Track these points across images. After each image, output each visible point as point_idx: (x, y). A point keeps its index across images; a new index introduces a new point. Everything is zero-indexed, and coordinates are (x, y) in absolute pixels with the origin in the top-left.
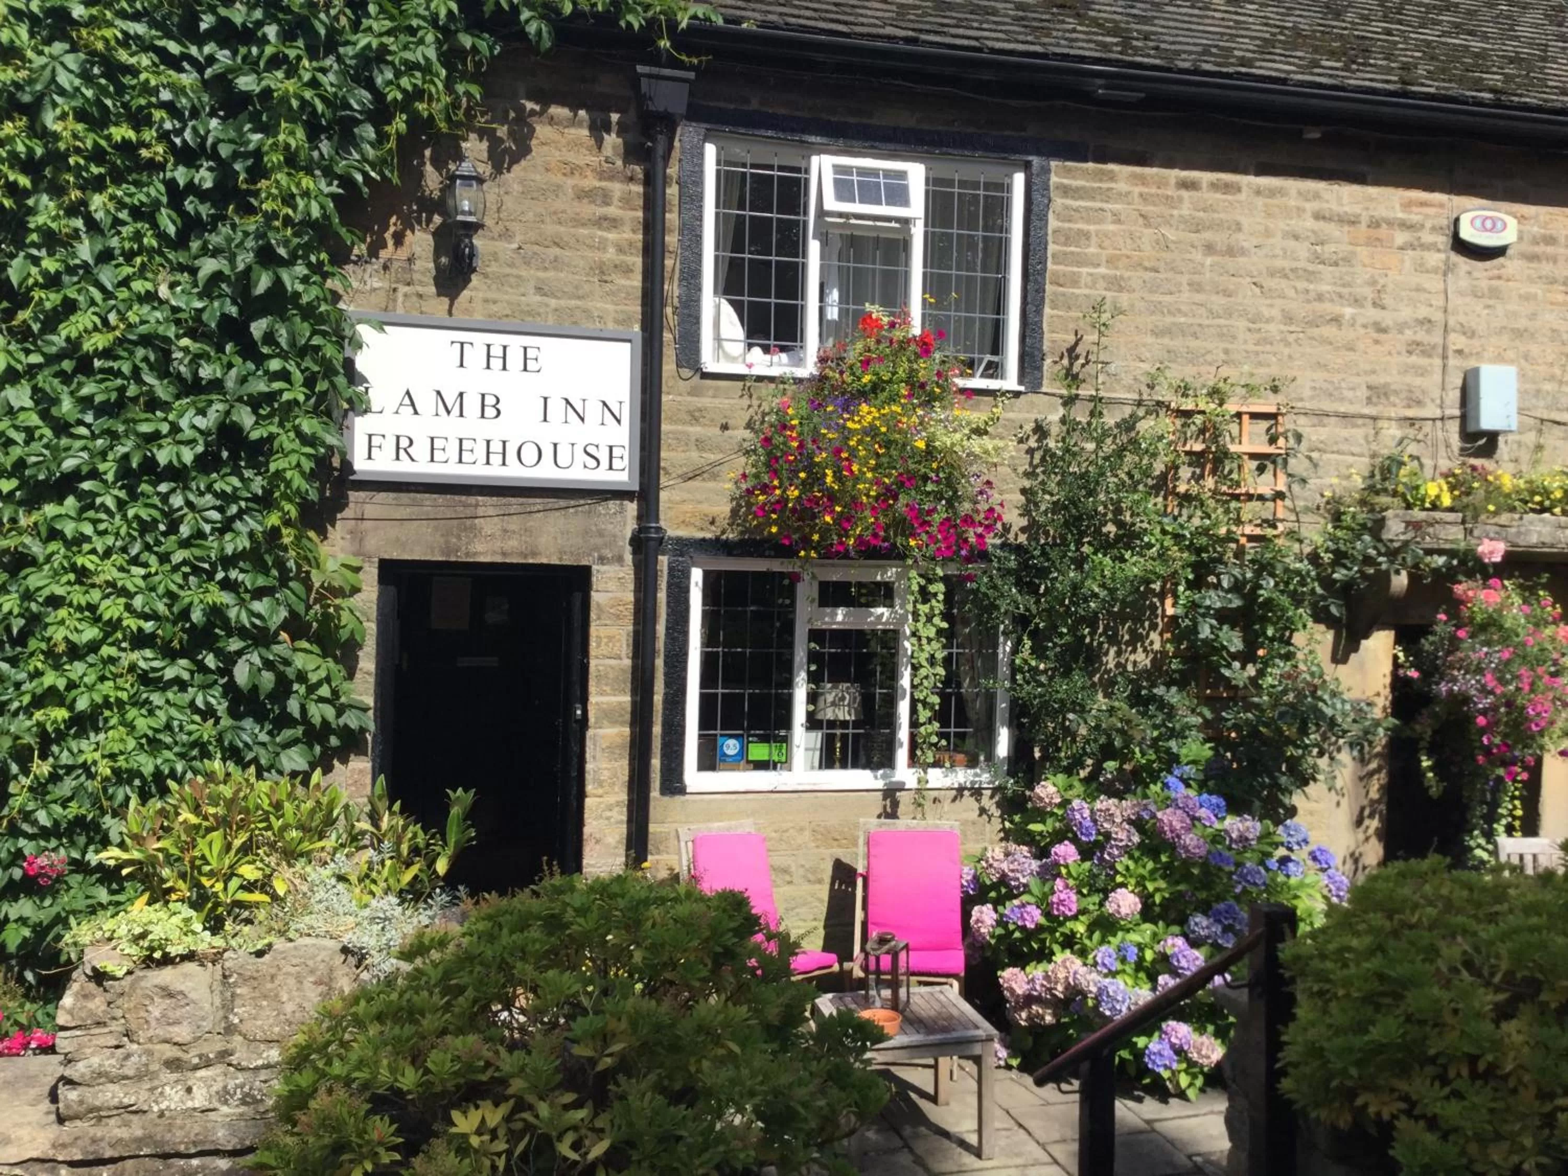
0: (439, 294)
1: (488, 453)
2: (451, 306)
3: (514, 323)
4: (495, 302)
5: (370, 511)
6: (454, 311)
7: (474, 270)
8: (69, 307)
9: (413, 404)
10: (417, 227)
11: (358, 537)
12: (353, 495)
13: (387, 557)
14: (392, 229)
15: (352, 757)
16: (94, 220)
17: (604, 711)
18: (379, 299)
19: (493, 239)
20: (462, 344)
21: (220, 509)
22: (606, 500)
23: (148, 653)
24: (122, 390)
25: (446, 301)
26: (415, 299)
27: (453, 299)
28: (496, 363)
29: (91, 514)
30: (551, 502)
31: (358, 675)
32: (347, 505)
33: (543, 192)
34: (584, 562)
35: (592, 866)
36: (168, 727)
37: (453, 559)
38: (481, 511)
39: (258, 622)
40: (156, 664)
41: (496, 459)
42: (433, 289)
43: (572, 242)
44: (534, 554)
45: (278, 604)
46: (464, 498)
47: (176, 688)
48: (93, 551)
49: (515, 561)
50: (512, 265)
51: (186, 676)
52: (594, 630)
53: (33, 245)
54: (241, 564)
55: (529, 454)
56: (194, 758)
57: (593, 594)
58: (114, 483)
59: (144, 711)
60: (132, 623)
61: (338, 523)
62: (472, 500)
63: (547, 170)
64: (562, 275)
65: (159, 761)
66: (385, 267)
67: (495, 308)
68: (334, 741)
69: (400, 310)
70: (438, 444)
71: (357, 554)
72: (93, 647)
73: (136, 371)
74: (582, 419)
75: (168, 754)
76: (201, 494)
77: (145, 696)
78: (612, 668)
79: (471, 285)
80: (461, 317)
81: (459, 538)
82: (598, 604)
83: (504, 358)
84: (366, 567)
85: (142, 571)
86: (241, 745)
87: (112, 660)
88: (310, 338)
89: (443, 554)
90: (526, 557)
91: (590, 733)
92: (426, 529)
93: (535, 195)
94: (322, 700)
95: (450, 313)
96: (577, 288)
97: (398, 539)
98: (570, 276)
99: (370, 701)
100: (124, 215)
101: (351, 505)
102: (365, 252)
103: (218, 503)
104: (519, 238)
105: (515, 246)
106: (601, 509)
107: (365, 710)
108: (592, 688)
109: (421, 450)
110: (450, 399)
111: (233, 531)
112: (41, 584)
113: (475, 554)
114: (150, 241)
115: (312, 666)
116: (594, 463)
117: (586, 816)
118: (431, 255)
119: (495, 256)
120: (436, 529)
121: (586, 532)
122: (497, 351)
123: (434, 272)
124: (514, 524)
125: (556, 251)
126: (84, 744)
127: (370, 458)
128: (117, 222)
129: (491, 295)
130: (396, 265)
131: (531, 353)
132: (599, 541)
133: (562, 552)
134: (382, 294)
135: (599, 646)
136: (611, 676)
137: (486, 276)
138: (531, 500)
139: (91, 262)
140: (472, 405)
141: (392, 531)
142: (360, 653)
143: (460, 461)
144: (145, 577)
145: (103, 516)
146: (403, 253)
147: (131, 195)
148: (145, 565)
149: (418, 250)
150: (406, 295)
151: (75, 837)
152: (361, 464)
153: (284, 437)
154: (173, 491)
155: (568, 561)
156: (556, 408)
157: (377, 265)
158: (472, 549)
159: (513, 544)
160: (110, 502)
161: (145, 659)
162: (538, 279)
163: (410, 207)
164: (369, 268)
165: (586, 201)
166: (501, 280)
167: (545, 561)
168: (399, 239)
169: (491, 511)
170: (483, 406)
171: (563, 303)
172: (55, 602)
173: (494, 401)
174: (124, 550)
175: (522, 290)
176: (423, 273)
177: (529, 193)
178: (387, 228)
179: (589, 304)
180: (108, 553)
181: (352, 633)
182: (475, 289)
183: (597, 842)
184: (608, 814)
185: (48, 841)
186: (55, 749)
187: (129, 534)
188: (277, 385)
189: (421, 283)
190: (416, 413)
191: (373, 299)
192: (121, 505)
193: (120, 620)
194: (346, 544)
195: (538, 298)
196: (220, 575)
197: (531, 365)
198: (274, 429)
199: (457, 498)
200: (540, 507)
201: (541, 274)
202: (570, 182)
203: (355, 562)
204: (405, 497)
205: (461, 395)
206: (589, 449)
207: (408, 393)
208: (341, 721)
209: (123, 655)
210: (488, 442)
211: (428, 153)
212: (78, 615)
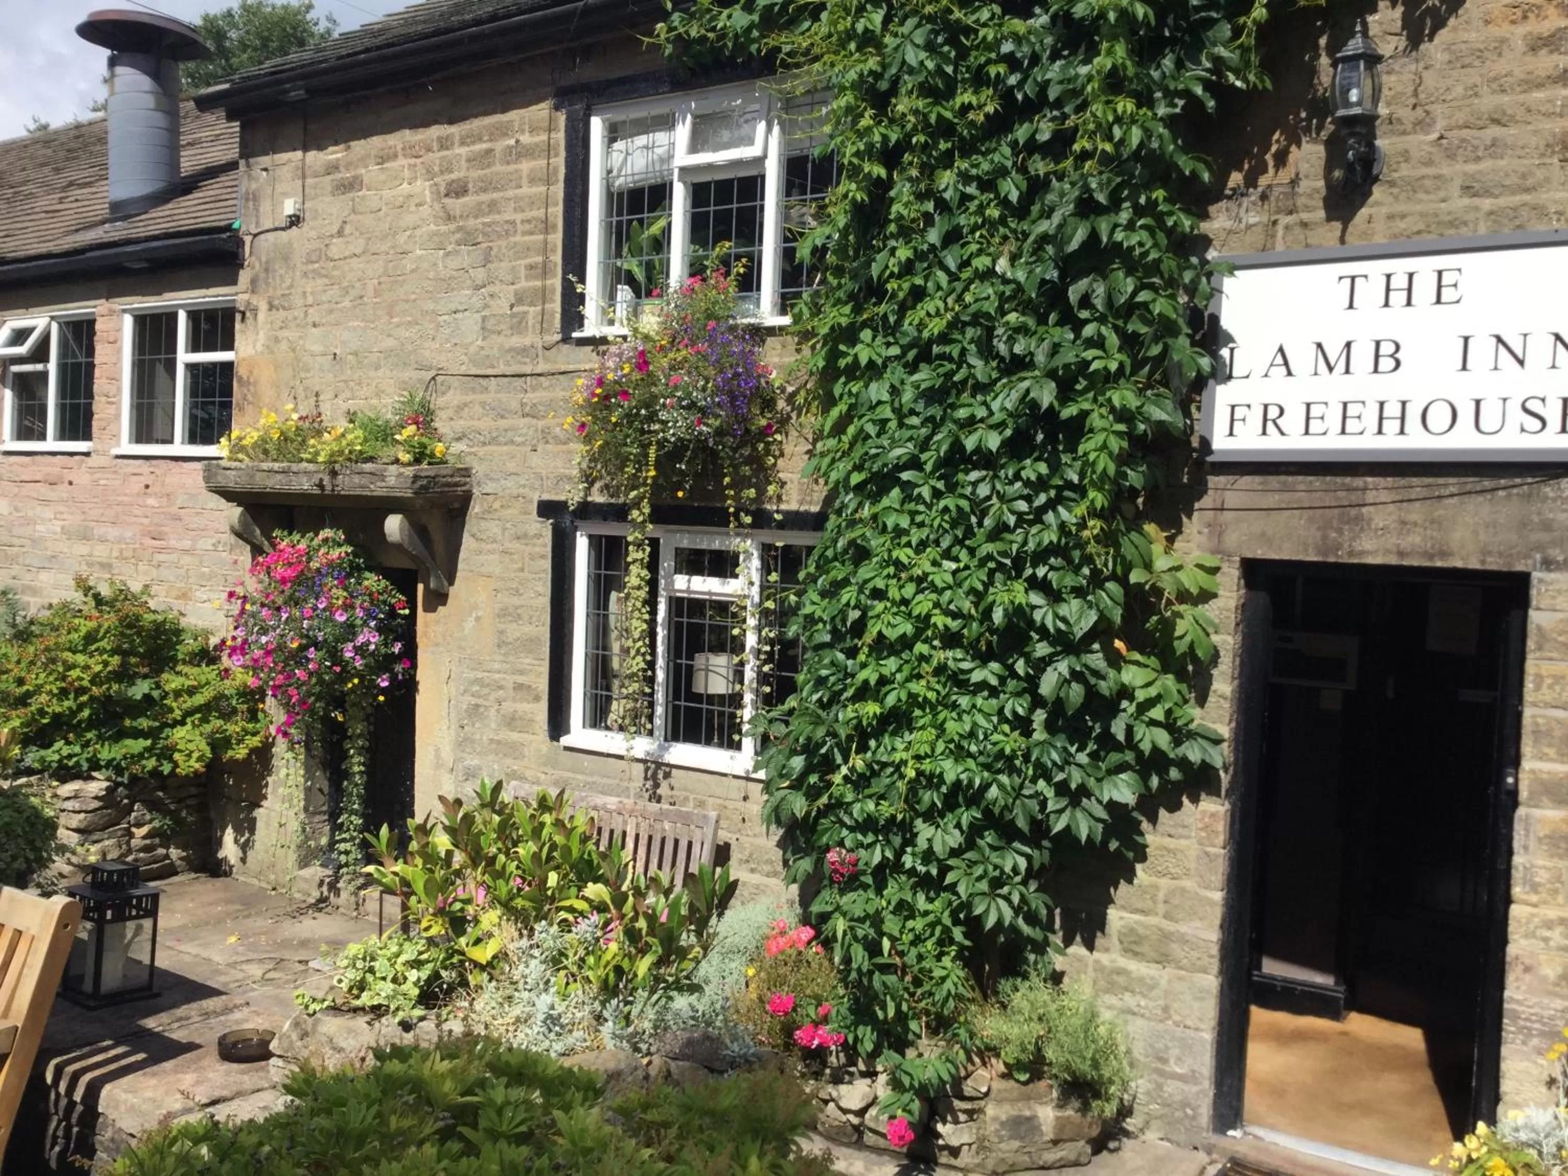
0: (1329, 219)
1: (1381, 419)
2: (1344, 231)
3: (1430, 240)
4: (1403, 216)
5: (1232, 499)
6: (1348, 238)
7: (1376, 179)
8: (918, 294)
9: (1286, 363)
10: (1304, 140)
11: (1217, 531)
12: (1213, 481)
13: (1250, 555)
14: (1274, 148)
15: (1203, 796)
16: (944, 200)
17: (1542, 783)
18: (1256, 238)
19: (1404, 133)
20: (1353, 278)
21: (1028, 499)
22: (1557, 477)
23: (959, 654)
24: (949, 375)
25: (1337, 226)
26: (1298, 230)
27: (1346, 221)
28: (1398, 298)
29: (912, 506)
30: (1471, 482)
31: (1212, 699)
32: (1205, 492)
33: (1480, 54)
34: (1519, 567)
35: (1518, 1002)
36: (972, 735)
37: (1332, 559)
38: (1370, 496)
39: (1062, 626)
40: (966, 665)
41: (1392, 426)
42: (1322, 214)
43: (1520, 113)
44: (1443, 554)
45: (1090, 607)
46: (1348, 480)
47: (986, 693)
48: (908, 544)
49: (1415, 562)
50: (1429, 163)
51: (994, 682)
52: (1531, 666)
53: (892, 236)
54: (1052, 560)
55: (1439, 417)
56: (999, 771)
57: (1532, 613)
58: (933, 472)
59: (954, 715)
60: (939, 620)
61: (1196, 515)
62: (1358, 482)
63: (1487, 22)
64: (1502, 163)
65: (960, 769)
66: (1264, 197)
67: (1402, 225)
68: (1174, 774)
69: (1280, 247)
70: (1315, 411)
71: (1214, 552)
72: (906, 643)
73: (963, 352)
74: (1521, 362)
75: (971, 763)
76: (1011, 483)
77: (954, 697)
78: (1559, 722)
79: (1372, 199)
80: (1357, 243)
81: (1340, 531)
82: (1539, 628)
83: (1409, 290)
84: (1225, 567)
85: (954, 566)
86: (1049, 764)
87: (923, 658)
88: (1135, 293)
89: (1319, 553)
90: (1431, 557)
91: (1521, 812)
92: (1298, 520)
93: (1467, 61)
94: (1153, 723)
95: (1342, 240)
96: (1524, 176)
97: (1263, 534)
98: (1516, 161)
99: (1224, 731)
100: (971, 190)
101: (1210, 492)
102: (1241, 182)
103: (1026, 492)
104: (1440, 124)
105: (1435, 135)
106: (1548, 490)
107: (1217, 741)
108: (1527, 748)
109: (1293, 421)
110: (1334, 351)
111: (1042, 523)
112: (868, 576)
113: (1362, 553)
114: (994, 212)
115: (1139, 682)
116: (1537, 424)
117: (1511, 929)
118: (1320, 171)
119: (1406, 155)
120: (1311, 520)
121: (1523, 524)
122: (1400, 282)
123: (1323, 192)
124: (1416, 513)
125: (1495, 131)
126: (899, 744)
127: (1231, 434)
128: (965, 198)
129: (1400, 208)
130: (1277, 191)
131: (1447, 279)
132: (1544, 537)
133: (1485, 552)
134: (1259, 229)
135: (1538, 688)
136: (1558, 733)
137: (1392, 184)
138: (1441, 481)
139: (938, 245)
140: (1362, 357)
141: (1257, 523)
142: (1215, 672)
143: (1343, 432)
144: (954, 573)
145: (921, 508)
146: (1285, 176)
147: (976, 166)
148: (956, 560)
149: (1304, 168)
150: (1287, 227)
151: (891, 836)
152: (1221, 442)
153: (1095, 415)
154: (983, 479)
155: (1494, 564)
156: (1482, 350)
157: (1254, 195)
158: (1358, 546)
159: (1414, 540)
160: (926, 492)
161: (955, 659)
162: (1465, 174)
163: (1297, 114)
164: (1245, 201)
165: (1544, 51)
166: (1414, 186)
167: (1459, 564)
168: (1281, 159)
169: (1384, 496)
170: (1377, 356)
171: (1502, 202)
172: (878, 594)
173: (1392, 348)
174: (937, 543)
175: (1442, 194)
176: (1310, 196)
177: (1457, 61)
178: (1268, 149)
179: (1543, 197)
180: (922, 546)
181: (1191, 646)
182: (1377, 204)
183: (1527, 969)
184: (1547, 934)
185: (865, 836)
186: (873, 743)
187: (940, 526)
188: (1089, 354)
189: (1307, 209)
190: (1289, 373)
191: (1249, 238)
192: (937, 494)
193: (928, 616)
194: (1203, 539)
195: (1466, 201)
196: (1028, 572)
197: (1447, 294)
198: (1086, 406)
199: (1339, 480)
200: (1453, 490)
201: (1471, 168)
202: (1521, 30)
203: (1211, 562)
204: (1274, 481)
205: (1348, 345)
206: (1530, 405)
207: (1281, 350)
208: (1181, 751)
209: (933, 652)
210: (1382, 404)
211: (1323, 41)
212: (895, 610)
